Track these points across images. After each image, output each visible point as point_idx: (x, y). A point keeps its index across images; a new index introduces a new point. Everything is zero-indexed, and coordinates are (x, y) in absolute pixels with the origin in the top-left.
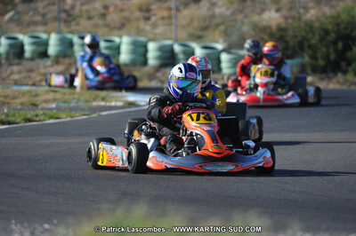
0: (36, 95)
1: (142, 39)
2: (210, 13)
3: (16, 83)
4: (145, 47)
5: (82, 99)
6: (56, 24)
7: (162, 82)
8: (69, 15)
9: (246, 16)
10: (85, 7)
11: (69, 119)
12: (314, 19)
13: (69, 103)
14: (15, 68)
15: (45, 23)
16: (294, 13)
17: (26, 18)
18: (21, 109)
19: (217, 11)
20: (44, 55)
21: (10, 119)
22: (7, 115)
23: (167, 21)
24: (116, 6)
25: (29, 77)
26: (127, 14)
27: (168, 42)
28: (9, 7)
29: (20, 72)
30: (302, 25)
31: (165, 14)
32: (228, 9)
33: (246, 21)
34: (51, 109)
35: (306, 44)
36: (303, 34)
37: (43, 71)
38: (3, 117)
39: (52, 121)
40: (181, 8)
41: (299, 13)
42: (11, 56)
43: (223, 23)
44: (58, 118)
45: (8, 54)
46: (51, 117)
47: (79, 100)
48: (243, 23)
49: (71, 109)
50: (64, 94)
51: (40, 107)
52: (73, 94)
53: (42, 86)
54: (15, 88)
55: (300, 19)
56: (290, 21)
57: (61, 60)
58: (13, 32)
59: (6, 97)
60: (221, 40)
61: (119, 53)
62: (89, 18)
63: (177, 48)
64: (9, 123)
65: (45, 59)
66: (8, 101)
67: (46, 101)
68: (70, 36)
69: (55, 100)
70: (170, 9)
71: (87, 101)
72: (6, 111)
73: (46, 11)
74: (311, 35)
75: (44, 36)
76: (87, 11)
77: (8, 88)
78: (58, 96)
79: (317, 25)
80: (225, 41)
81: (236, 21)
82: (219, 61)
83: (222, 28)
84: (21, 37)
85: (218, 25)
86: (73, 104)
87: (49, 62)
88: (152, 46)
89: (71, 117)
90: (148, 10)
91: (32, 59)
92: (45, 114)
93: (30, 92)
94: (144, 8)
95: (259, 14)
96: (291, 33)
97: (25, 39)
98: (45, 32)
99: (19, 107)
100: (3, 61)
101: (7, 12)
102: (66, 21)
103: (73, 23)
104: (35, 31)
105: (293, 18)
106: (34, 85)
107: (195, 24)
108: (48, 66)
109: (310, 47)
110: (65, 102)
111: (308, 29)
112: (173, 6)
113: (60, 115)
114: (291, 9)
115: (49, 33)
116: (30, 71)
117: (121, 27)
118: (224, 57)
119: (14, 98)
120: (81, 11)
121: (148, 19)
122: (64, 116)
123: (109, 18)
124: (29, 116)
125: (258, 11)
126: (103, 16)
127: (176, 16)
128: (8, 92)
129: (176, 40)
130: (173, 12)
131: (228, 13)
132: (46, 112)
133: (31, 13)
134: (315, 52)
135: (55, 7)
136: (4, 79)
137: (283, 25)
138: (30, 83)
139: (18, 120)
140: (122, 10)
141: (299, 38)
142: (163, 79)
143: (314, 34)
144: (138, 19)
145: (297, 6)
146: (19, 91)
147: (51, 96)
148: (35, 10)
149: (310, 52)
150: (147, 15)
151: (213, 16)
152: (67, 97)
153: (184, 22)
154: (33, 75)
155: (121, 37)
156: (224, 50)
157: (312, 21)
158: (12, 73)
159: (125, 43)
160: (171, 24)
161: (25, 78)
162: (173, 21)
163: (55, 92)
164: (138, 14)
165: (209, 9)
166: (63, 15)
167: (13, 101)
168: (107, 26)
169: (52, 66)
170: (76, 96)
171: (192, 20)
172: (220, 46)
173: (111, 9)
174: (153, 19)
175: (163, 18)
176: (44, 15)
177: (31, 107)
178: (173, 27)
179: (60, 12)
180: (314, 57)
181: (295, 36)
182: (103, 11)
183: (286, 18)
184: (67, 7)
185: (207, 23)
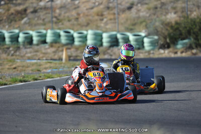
0: (40, 65)
1: (99, 31)
2: (137, 15)
3: (29, 58)
4: (101, 36)
5: (66, 66)
6: (51, 25)
7: (111, 55)
8: (58, 19)
9: (158, 17)
10: (67, 15)
11: (59, 78)
12: (196, 17)
13: (59, 69)
14: (28, 50)
15: (44, 24)
16: (184, 14)
17: (34, 22)
18: (31, 73)
19: (141, 14)
20: (44, 42)
21: (25, 79)
22: (24, 77)
23: (113, 21)
24: (84, 13)
25: (36, 55)
26: (90, 18)
27: (114, 33)
28: (24, 16)
29: (31, 52)
30: (189, 21)
31: (112, 17)
32: (147, 13)
33: (157, 19)
34: (49, 73)
35: (192, 31)
36: (190, 26)
37: (44, 51)
38: (21, 78)
39: (49, 80)
40: (121, 13)
41: (187, 14)
42: (26, 43)
43: (144, 21)
44: (52, 78)
45: (24, 42)
46: (49, 77)
47: (64, 67)
48: (156, 21)
49: (60, 72)
50: (56, 64)
51: (42, 72)
52: (61, 64)
53: (43, 60)
54: (28, 61)
55: (188, 17)
56: (182, 19)
57: (54, 44)
58: (27, 30)
59: (23, 66)
60: (144, 31)
61: (86, 40)
62: (69, 21)
63: (119, 36)
64: (25, 81)
65: (45, 45)
66: (24, 69)
67: (46, 68)
68: (58, 31)
69: (51, 67)
70: (114, 14)
71: (69, 68)
72: (23, 74)
73: (44, 17)
74: (194, 26)
75: (44, 32)
76: (68, 17)
77: (24, 62)
78: (52, 65)
79: (198, 20)
80: (146, 31)
81: (152, 19)
82: (143, 43)
83: (144, 24)
84: (31, 32)
85: (141, 23)
86: (60, 70)
87: (47, 46)
88: (105, 35)
89: (60, 77)
90: (102, 15)
91: (37, 45)
92: (45, 75)
93: (36, 63)
94: (100, 14)
95: (165, 15)
96: (183, 25)
97: (33, 34)
98: (45, 29)
99: (31, 72)
100: (21, 47)
101: (23, 18)
102: (56, 23)
103: (60, 23)
104: (39, 29)
105: (184, 17)
106: (39, 59)
107: (129, 22)
108: (47, 49)
109: (194, 33)
110: (56, 69)
111: (193, 23)
112: (116, 12)
113: (54, 76)
114: (183, 12)
115: (46, 30)
116: (37, 51)
117: (87, 25)
118: (146, 40)
119: (28, 67)
120: (64, 16)
121: (102, 20)
122: (56, 76)
123: (80, 20)
124: (36, 77)
125: (164, 13)
126: (77, 19)
127: (118, 18)
128: (24, 64)
129: (118, 32)
130: (116, 16)
131: (148, 15)
132: (46, 74)
133: (36, 19)
134: (197, 36)
135: (50, 15)
136: (22, 57)
137: (179, 21)
138: (37, 58)
139: (30, 80)
140: (87, 16)
141: (188, 28)
142: (112, 53)
143: (196, 26)
144: (97, 20)
145: (186, 10)
146: (30, 63)
147: (48, 65)
148: (39, 17)
149: (194, 36)
150: (101, 18)
151: (139, 17)
152: (57, 65)
153: (122, 21)
154: (38, 54)
155: (87, 31)
156: (145, 36)
157: (195, 19)
158: (26, 53)
159: (90, 34)
160: (115, 23)
161: (34, 55)
162: (117, 21)
163: (51, 63)
164: (96, 17)
165: (136, 13)
166: (54, 19)
167: (27, 69)
168: (79, 24)
169: (49, 48)
170: (63, 65)
171: (127, 20)
172: (143, 34)
173: (82, 15)
174: (105, 20)
175: (111, 19)
176: (44, 20)
177: (37, 72)
178: (117, 24)
179: (52, 18)
180: (196, 39)
181: (186, 27)
182: (77, 17)
183: (180, 17)
184: (57, 15)
185: (136, 21)
